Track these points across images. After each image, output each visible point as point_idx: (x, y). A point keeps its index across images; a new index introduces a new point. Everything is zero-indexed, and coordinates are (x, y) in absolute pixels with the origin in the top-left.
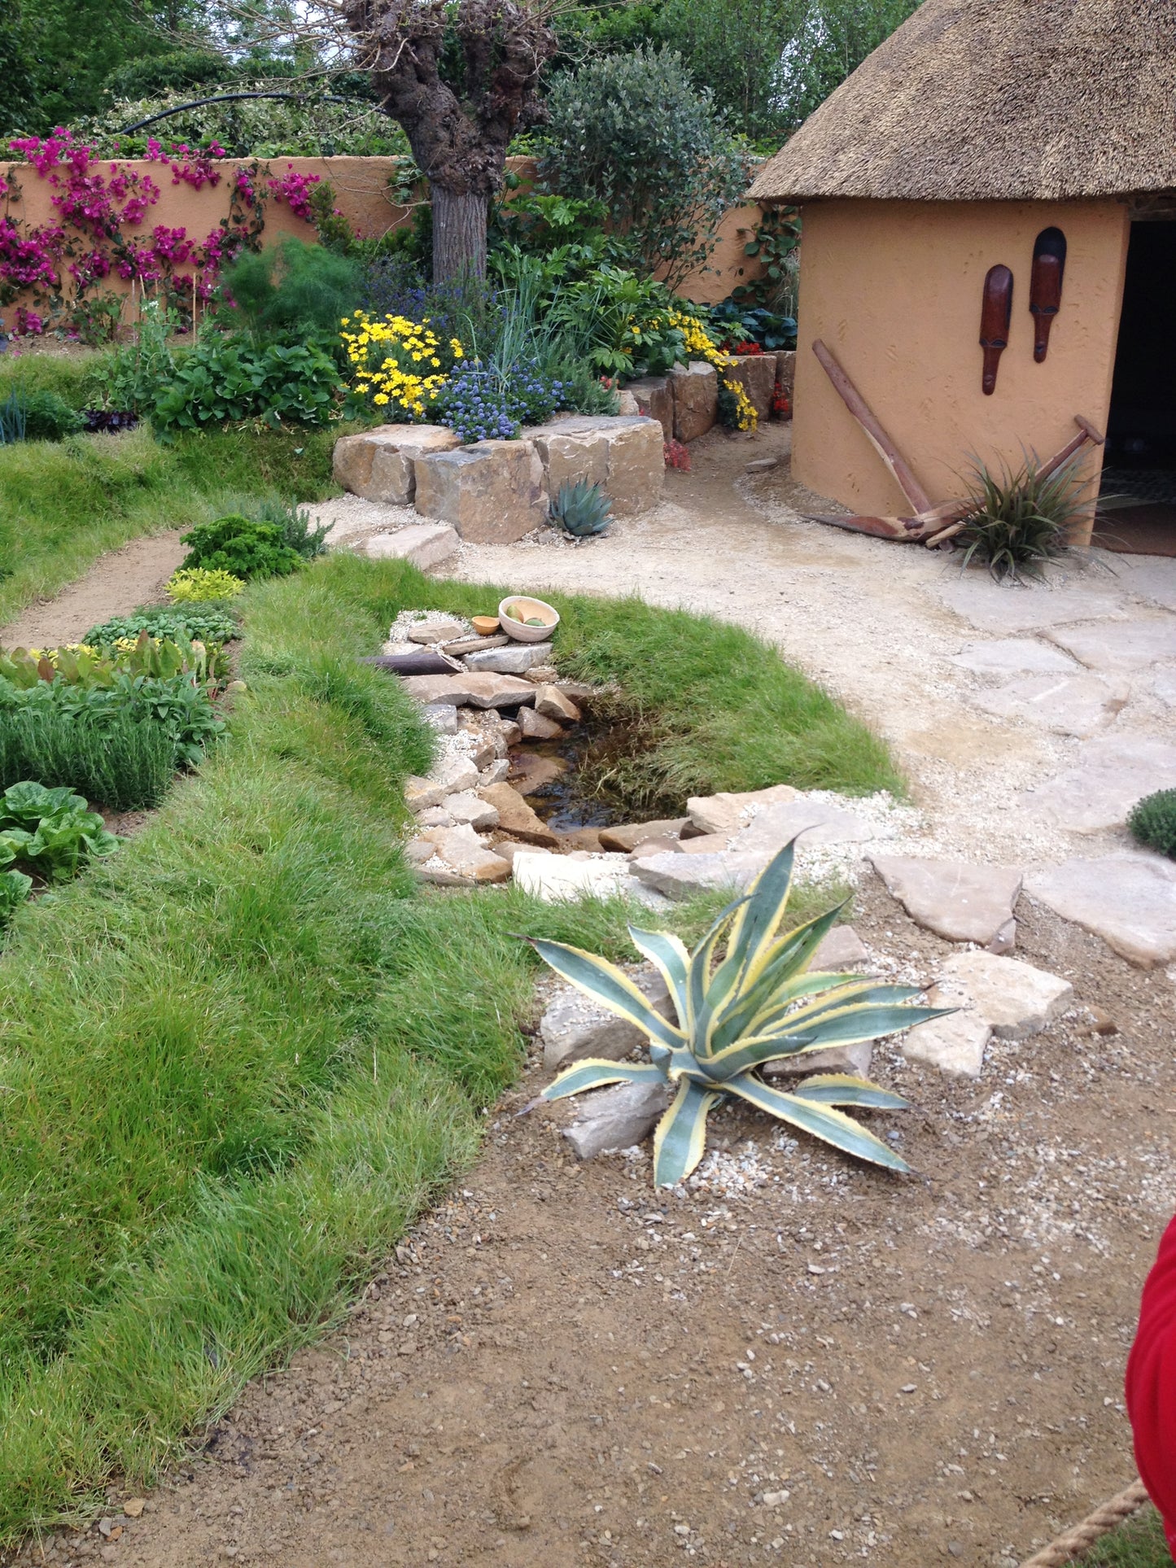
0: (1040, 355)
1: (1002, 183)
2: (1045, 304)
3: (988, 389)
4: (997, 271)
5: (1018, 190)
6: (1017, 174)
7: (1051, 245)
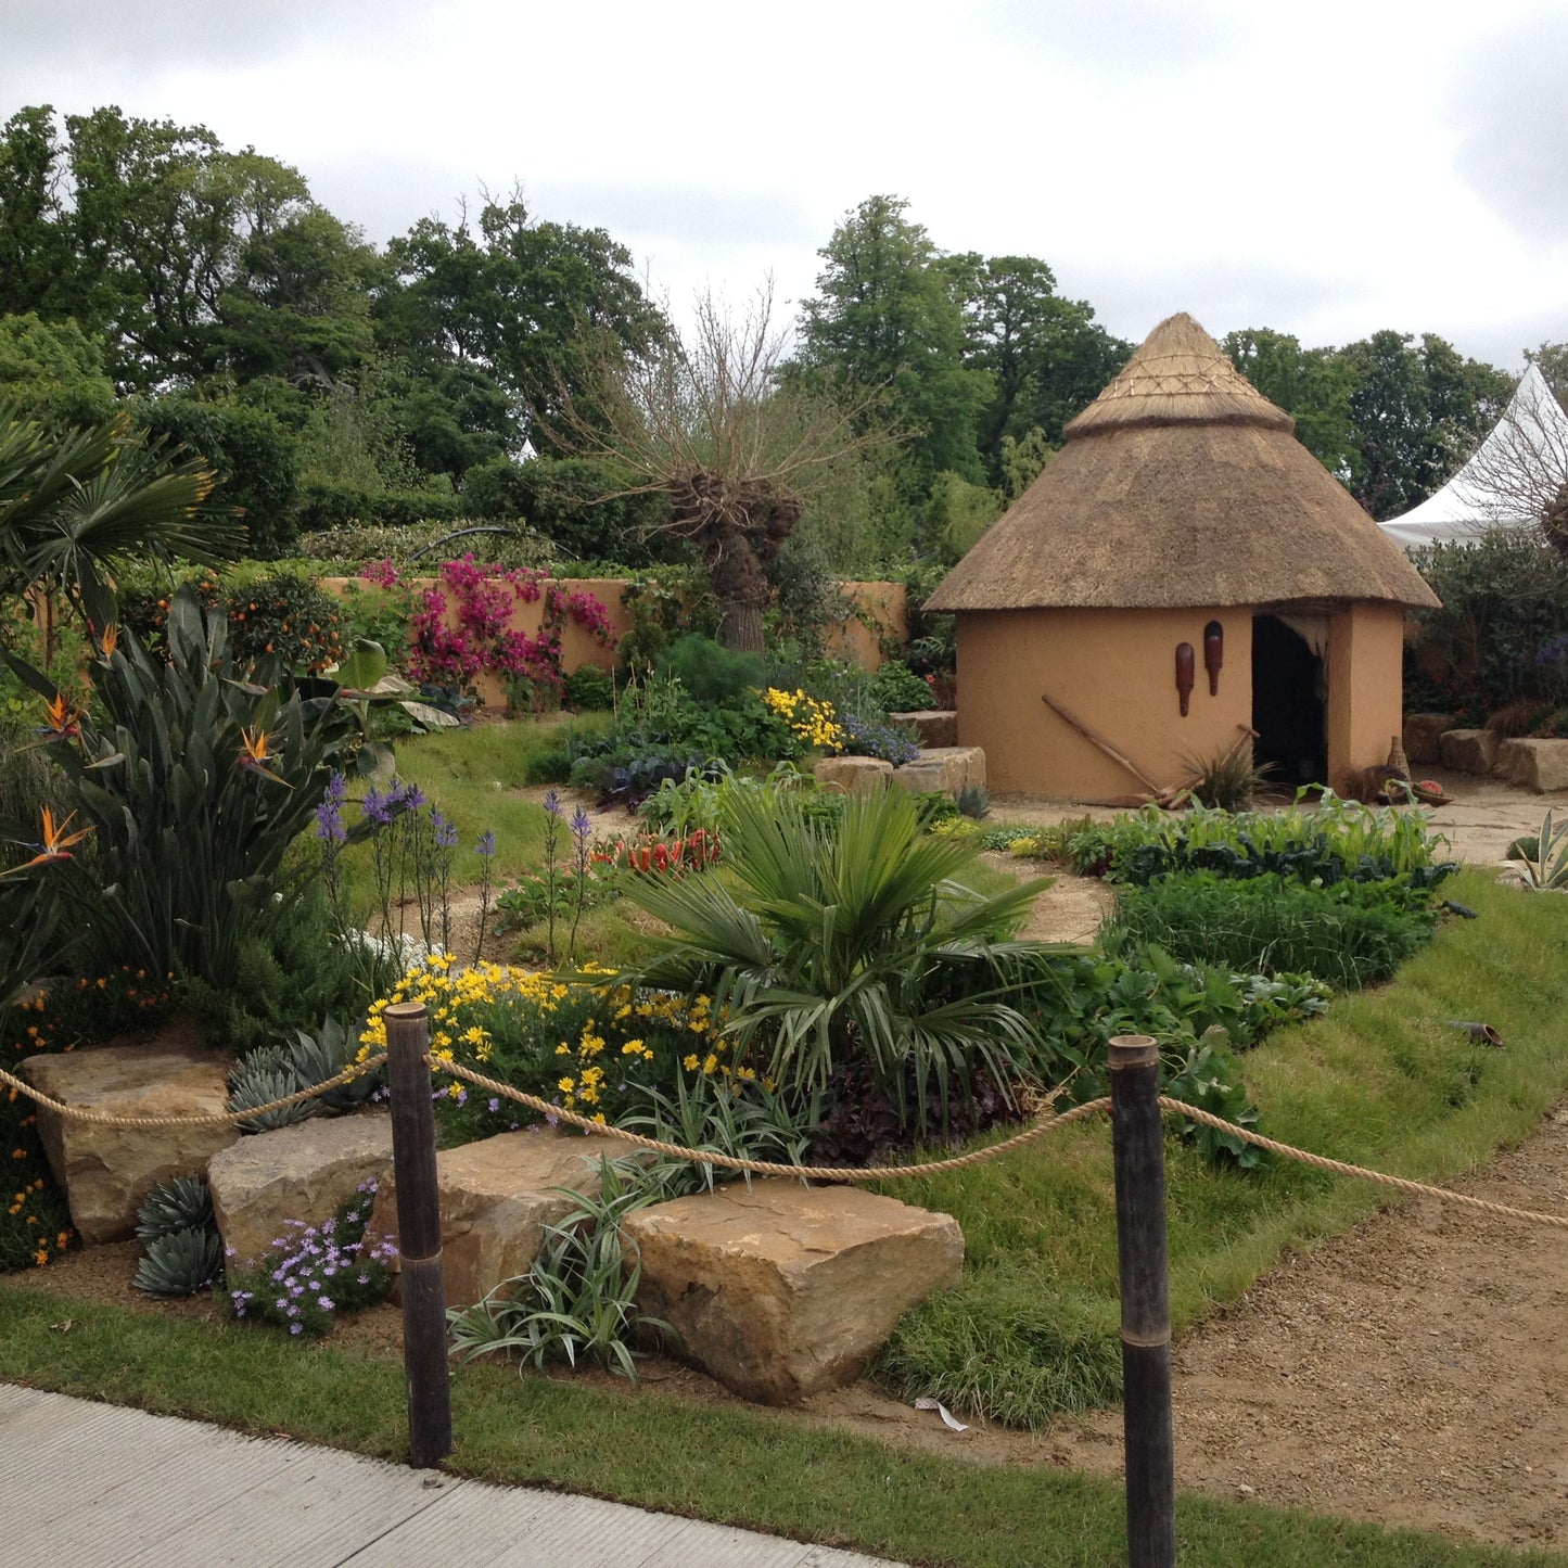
0: (1213, 691)
1: (1198, 598)
2: (1213, 662)
3: (1184, 713)
4: (1182, 647)
5: (1209, 601)
6: (1205, 592)
7: (1213, 631)
